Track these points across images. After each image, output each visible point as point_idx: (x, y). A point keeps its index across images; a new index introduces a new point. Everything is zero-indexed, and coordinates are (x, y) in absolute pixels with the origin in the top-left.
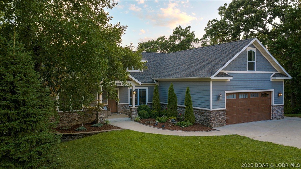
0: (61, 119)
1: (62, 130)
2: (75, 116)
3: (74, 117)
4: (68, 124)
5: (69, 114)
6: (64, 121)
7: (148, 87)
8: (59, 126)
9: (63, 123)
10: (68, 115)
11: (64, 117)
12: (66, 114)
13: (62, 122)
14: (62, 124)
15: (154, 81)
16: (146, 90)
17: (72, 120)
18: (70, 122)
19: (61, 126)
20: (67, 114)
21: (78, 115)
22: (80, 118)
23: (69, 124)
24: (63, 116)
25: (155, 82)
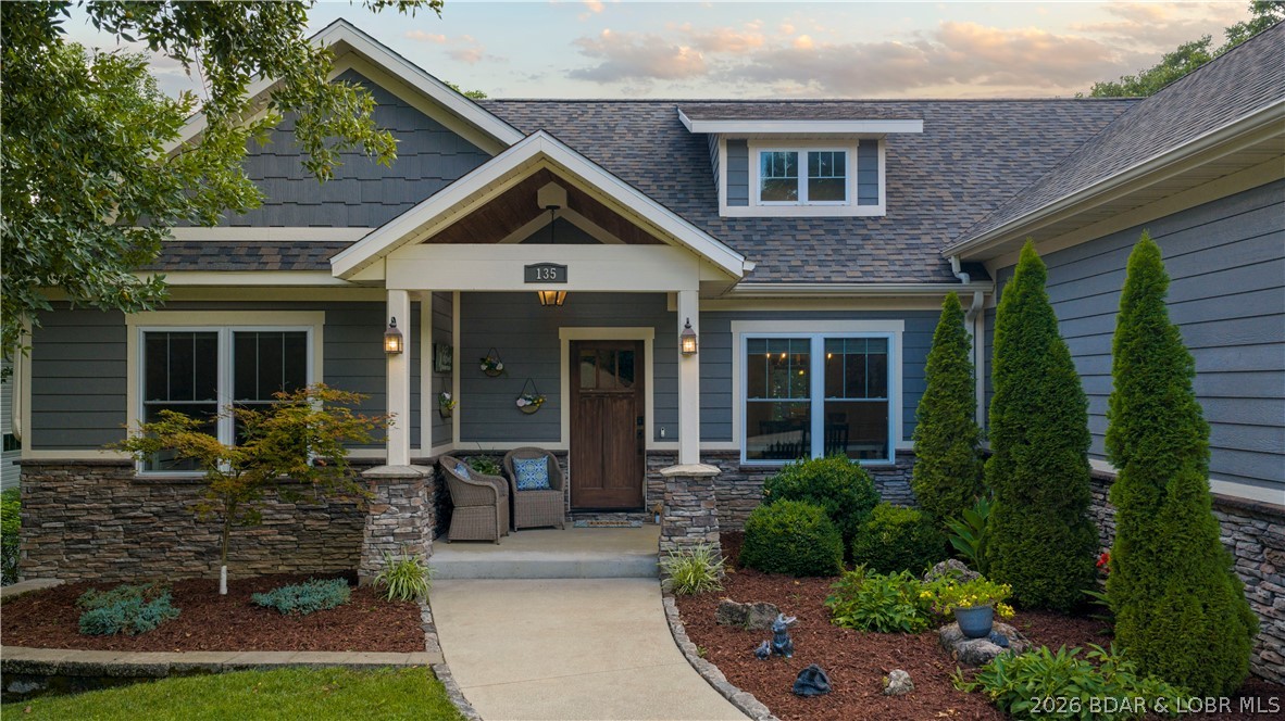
0: (155, 529)
4: (200, 566)
6: (180, 544)
7: (902, 322)
11: (173, 512)
12: (187, 492)
13: (162, 547)
14: (164, 564)
15: (956, 268)
16: (886, 348)
17: (231, 539)
18: (218, 551)
19: (155, 576)
20: (194, 496)
21: (272, 507)
22: (294, 530)
23: (209, 566)
24: (171, 505)
25: (964, 277)
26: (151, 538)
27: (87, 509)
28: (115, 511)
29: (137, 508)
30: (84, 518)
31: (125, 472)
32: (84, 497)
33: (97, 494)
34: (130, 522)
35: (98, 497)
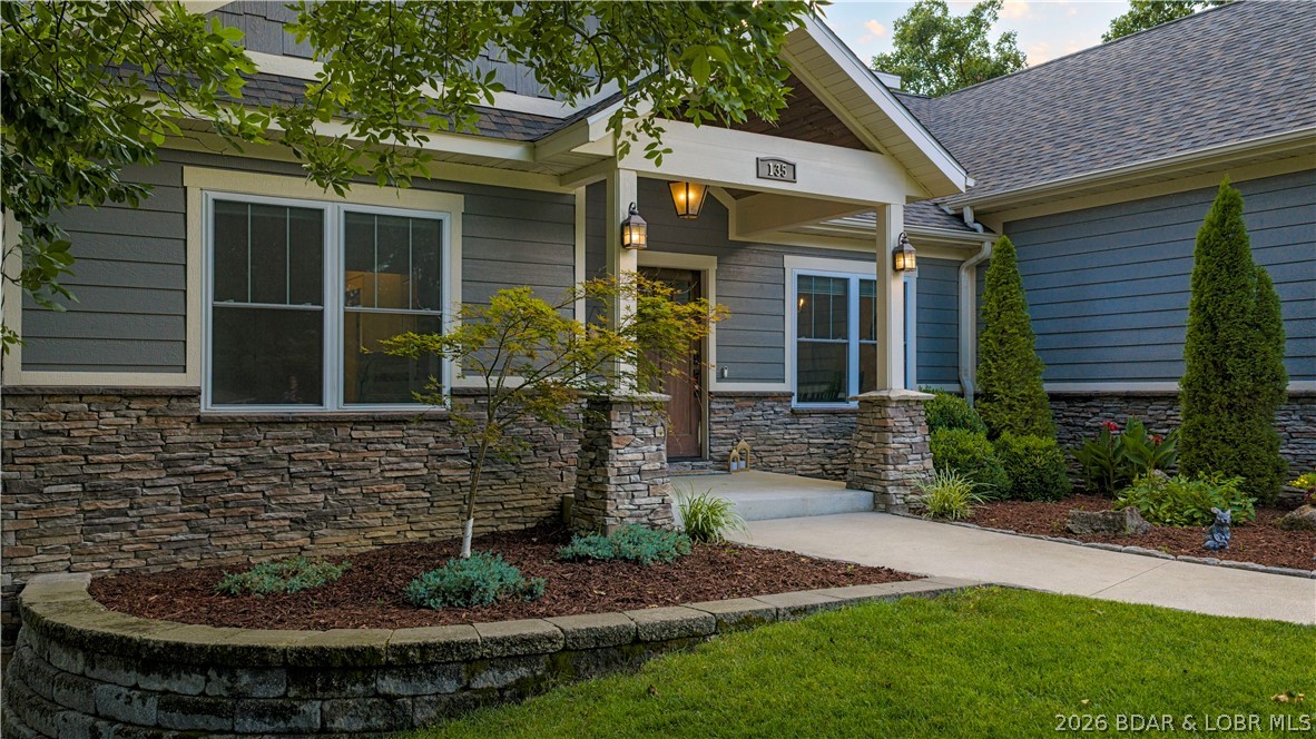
0: (231, 488)
1: (247, 592)
2: (372, 456)
3: (360, 474)
4: (299, 538)
5: (310, 434)
6: (267, 508)
8: (214, 563)
9: (251, 532)
10: (302, 445)
11: (260, 464)
12: (281, 434)
13: (243, 516)
14: (246, 539)
15: (969, 218)
17: (342, 499)
18: (325, 517)
19: (233, 557)
20: (290, 440)
22: (426, 483)
23: (312, 537)
24: (256, 453)
25: (977, 226)
26: (226, 502)
27: (122, 463)
28: (168, 464)
29: (203, 459)
30: (118, 475)
31: (186, 404)
32: (117, 445)
33: (138, 439)
34: (191, 479)
35: (143, 443)
